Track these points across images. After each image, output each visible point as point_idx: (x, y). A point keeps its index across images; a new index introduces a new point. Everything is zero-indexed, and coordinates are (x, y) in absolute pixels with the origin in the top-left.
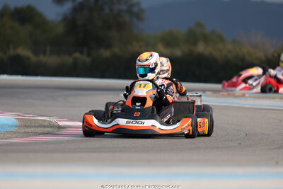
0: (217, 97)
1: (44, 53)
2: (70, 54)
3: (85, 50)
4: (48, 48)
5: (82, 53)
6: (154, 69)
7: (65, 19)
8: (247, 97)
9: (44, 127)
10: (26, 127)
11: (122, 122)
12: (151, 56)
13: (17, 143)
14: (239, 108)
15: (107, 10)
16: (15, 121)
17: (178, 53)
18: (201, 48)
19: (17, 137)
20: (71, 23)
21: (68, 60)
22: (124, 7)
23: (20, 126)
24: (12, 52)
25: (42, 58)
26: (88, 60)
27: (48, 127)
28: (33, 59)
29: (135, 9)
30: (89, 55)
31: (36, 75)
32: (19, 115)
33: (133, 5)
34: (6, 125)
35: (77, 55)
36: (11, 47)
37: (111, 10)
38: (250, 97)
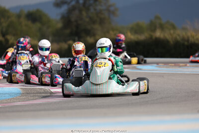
0: (166, 67)
2: (66, 41)
4: (50, 38)
5: (74, 40)
7: (63, 17)
8: (188, 66)
9: (41, 93)
10: (28, 93)
14: (181, 74)
15: (92, 10)
16: (19, 89)
17: (142, 37)
18: (158, 34)
19: (19, 101)
20: (67, 20)
22: (104, 8)
23: (23, 93)
27: (43, 93)
29: (112, 9)
32: (23, 86)
34: (13, 93)
35: (71, 42)
37: (95, 10)
38: (190, 66)
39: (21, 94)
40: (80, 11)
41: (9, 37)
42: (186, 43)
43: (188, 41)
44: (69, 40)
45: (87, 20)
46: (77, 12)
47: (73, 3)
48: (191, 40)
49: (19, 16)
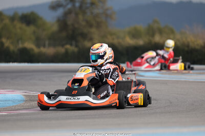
0: (169, 74)
1: (44, 46)
2: (63, 46)
3: (74, 43)
4: (47, 43)
5: (71, 45)
6: (103, 56)
7: (59, 20)
8: (191, 74)
10: (31, 101)
11: (63, 98)
12: (101, 46)
13: (25, 113)
15: (88, 14)
16: (23, 97)
17: (141, 42)
18: (158, 39)
20: (63, 23)
21: (61, 50)
22: (100, 11)
23: (27, 101)
24: (20, 46)
25: (43, 50)
26: (76, 50)
28: (36, 50)
29: (109, 12)
30: (76, 46)
31: (38, 62)
32: (26, 92)
33: (107, 9)
35: (68, 46)
36: (20, 42)
37: (92, 13)
38: (193, 73)
39: (24, 101)
40: (77, 14)
41: (4, 40)
42: (186, 49)
43: (188, 46)
44: (66, 44)
45: (84, 23)
46: (73, 15)
47: (69, 6)
48: (191, 45)
49: (12, 19)
